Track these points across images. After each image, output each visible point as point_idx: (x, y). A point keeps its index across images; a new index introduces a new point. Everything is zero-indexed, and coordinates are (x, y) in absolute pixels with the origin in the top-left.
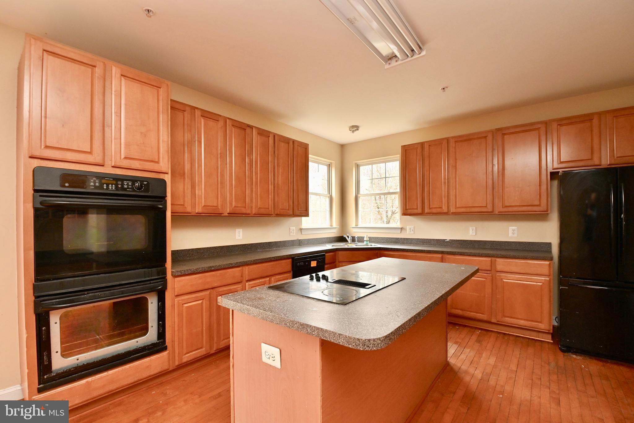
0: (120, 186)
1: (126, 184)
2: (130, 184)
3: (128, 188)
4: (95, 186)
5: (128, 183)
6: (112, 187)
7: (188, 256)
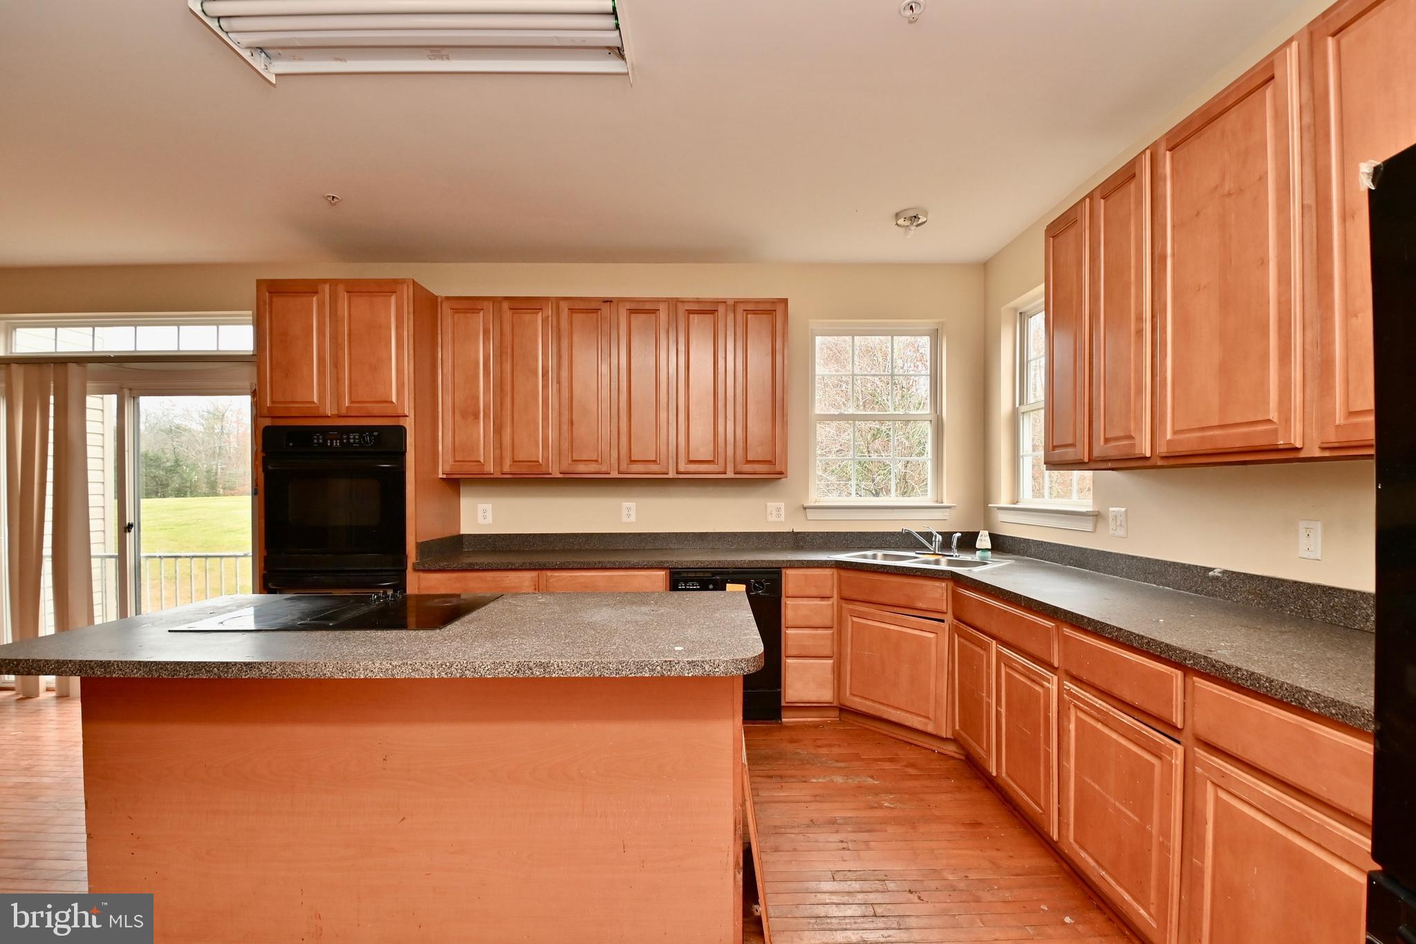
0: (345, 441)
1: (352, 437)
2: (357, 437)
3: (355, 443)
4: (318, 443)
5: (355, 436)
6: (337, 443)
7: (527, 545)
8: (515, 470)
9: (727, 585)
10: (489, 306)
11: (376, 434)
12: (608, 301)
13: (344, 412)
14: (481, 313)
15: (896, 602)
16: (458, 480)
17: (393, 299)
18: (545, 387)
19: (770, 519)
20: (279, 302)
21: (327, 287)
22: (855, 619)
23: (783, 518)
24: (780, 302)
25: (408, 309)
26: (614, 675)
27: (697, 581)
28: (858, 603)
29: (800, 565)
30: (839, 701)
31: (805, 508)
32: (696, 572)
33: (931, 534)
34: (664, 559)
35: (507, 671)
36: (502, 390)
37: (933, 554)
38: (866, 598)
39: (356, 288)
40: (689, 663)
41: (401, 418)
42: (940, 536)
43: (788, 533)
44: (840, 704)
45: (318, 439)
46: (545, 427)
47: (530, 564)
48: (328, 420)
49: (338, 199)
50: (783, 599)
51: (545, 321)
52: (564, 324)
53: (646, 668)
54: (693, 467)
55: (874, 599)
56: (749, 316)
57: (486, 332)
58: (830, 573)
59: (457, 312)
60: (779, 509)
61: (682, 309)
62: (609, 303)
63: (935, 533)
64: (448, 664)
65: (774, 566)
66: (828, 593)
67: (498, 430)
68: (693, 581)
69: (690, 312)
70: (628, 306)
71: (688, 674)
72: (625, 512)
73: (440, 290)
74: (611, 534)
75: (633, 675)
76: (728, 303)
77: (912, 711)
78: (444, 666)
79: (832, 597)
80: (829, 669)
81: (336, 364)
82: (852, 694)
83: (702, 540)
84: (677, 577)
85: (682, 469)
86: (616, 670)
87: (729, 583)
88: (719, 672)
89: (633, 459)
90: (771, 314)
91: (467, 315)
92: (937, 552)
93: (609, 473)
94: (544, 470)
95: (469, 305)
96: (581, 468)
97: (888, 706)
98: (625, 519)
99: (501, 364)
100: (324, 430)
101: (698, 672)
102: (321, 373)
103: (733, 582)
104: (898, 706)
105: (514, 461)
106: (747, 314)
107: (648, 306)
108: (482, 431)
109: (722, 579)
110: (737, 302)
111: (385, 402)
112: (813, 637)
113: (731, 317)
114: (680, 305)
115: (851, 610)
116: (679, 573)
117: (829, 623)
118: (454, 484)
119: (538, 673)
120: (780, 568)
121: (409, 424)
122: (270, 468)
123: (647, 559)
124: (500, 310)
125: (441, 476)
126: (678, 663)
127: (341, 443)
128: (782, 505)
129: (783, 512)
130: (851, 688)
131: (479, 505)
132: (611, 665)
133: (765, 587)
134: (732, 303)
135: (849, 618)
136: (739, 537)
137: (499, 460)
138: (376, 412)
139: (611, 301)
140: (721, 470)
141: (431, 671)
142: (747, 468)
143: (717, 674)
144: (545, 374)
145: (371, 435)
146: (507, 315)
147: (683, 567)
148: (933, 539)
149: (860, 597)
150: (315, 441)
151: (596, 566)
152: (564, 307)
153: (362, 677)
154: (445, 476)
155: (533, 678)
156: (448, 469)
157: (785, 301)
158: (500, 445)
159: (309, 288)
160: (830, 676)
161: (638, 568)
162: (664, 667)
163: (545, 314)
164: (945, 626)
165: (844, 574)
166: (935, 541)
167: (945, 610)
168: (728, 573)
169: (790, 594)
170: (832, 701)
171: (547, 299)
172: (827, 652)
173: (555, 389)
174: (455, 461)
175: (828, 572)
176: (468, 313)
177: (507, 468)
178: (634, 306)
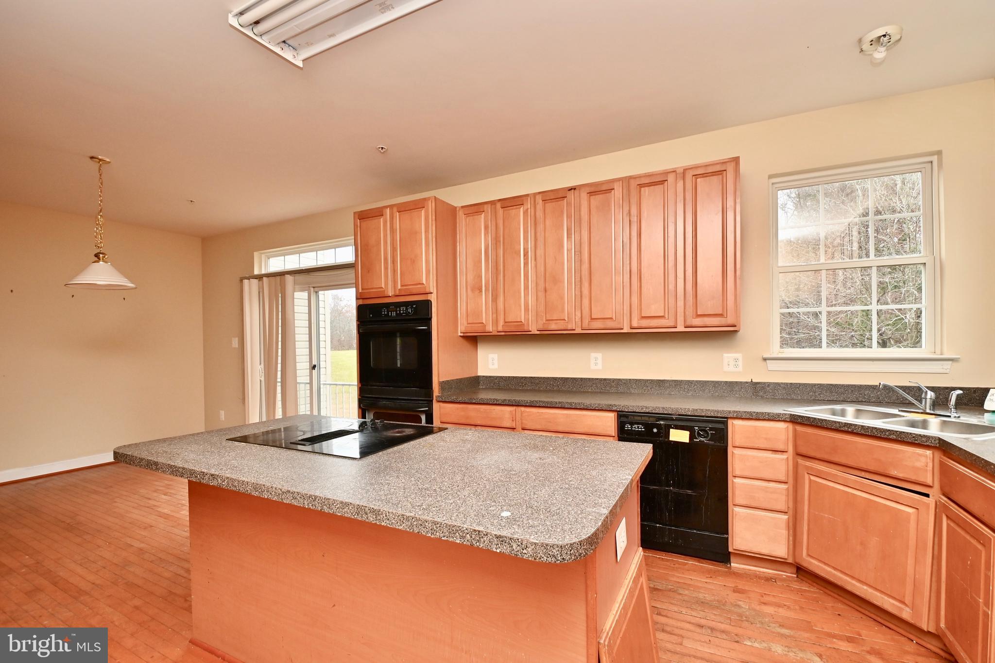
8: (507, 329)
9: (671, 429)
10: (488, 208)
11: (414, 306)
12: (570, 189)
13: (397, 293)
14: (483, 216)
15: (864, 466)
16: (476, 337)
17: (423, 212)
18: (526, 264)
19: (726, 369)
20: (365, 224)
21: (388, 210)
22: (813, 478)
23: (740, 369)
24: (731, 161)
25: (431, 217)
26: (430, 535)
27: (642, 424)
28: (817, 461)
29: (748, 416)
30: (795, 560)
31: (765, 359)
32: (641, 416)
33: (919, 389)
34: (613, 403)
35: (350, 512)
36: (497, 269)
37: (922, 413)
38: (826, 457)
39: (403, 209)
40: (497, 537)
41: (429, 294)
42: (932, 393)
43: (747, 383)
44: (795, 562)
45: (384, 312)
46: (527, 294)
47: (509, 401)
48: (390, 298)
49: (385, 148)
50: (730, 449)
51: (526, 212)
52: (540, 214)
53: (457, 534)
54: (645, 323)
55: (836, 459)
56: (699, 180)
57: (486, 228)
58: (786, 426)
59: (468, 216)
60: (736, 360)
61: (634, 184)
62: (573, 190)
63: (925, 389)
64: (313, 497)
65: (719, 415)
66: (781, 447)
67: (495, 299)
68: (638, 423)
69: (641, 186)
70: (588, 190)
71: (496, 549)
72: (593, 361)
73: (458, 203)
74: (582, 379)
75: (445, 538)
76: (677, 172)
77: (882, 590)
78: (311, 499)
79: (786, 452)
80: (783, 525)
81: (394, 262)
82: (809, 555)
83: (660, 386)
84: (624, 419)
85: (635, 324)
86: (432, 530)
87: (673, 428)
88: (527, 554)
89: (593, 317)
90: (721, 174)
91: (474, 217)
92: (928, 411)
93: (574, 330)
94: (526, 328)
95: (475, 209)
96: (553, 326)
97: (853, 578)
98: (593, 367)
99: (496, 250)
100: (387, 305)
101: (505, 549)
102: (386, 268)
103: (677, 427)
104: (864, 581)
105: (506, 322)
106: (696, 179)
107: (604, 188)
108: (484, 300)
109: (665, 424)
110: (687, 169)
111: (420, 284)
112: (765, 489)
113: (680, 184)
114: (632, 181)
115: (807, 468)
116: (626, 416)
117: (783, 479)
118: (473, 340)
119: (372, 519)
120: (727, 418)
121: (433, 298)
122: (361, 331)
123: (598, 402)
124: (495, 208)
125: (460, 334)
126: (487, 535)
127: (396, 313)
128: (738, 356)
129: (740, 363)
130: (808, 549)
131: (490, 355)
132: (427, 524)
133: (710, 434)
134: (682, 170)
135: (807, 476)
136: (695, 385)
137: (496, 322)
138: (414, 292)
139: (575, 189)
140: (672, 324)
141: (303, 501)
142: (698, 321)
143: (525, 557)
144: (526, 254)
145: (412, 307)
146: (500, 212)
147: (630, 411)
148: (923, 396)
149: (818, 456)
150: (383, 313)
151: (557, 406)
152: (539, 199)
153: (266, 497)
154: (462, 335)
155: (368, 522)
156: (463, 330)
157: (736, 160)
158: (496, 311)
159: (378, 213)
160: (784, 532)
161: (591, 409)
162: (473, 536)
163: (526, 207)
164: (931, 501)
165: (799, 428)
166: (926, 399)
167: (930, 482)
168: (672, 419)
169: (737, 444)
170: (786, 557)
171: (527, 195)
172: (782, 506)
173: (533, 265)
174: (468, 324)
175: (782, 425)
176: (475, 215)
177: (500, 329)
178: (592, 189)
